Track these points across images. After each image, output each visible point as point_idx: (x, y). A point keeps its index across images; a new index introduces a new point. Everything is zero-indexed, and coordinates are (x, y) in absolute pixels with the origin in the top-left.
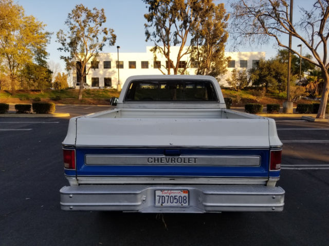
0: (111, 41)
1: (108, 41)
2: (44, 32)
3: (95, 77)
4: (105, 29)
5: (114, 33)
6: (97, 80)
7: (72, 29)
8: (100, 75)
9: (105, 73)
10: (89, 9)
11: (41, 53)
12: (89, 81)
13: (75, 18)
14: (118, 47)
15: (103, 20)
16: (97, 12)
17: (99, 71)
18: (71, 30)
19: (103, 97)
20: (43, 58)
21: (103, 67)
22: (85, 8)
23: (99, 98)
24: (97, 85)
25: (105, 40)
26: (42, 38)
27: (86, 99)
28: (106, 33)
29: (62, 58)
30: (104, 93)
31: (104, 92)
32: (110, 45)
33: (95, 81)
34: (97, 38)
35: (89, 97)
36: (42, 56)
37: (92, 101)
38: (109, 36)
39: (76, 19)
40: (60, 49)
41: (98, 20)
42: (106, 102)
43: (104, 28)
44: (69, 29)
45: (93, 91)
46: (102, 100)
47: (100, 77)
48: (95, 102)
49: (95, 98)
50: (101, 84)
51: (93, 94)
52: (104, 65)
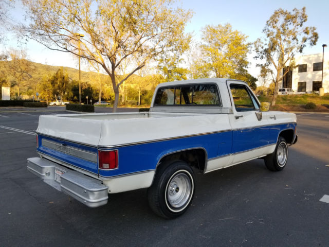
0: (312, 40)
1: (308, 42)
2: (245, 43)
3: (302, 81)
4: (307, 28)
5: (315, 31)
6: (304, 85)
7: (268, 35)
8: (308, 78)
9: (314, 76)
10: (288, 12)
11: (243, 63)
12: (295, 86)
13: (271, 24)
14: (324, 46)
15: (304, 20)
16: (297, 13)
17: (307, 75)
18: (268, 37)
19: (298, 103)
20: (244, 68)
21: (312, 69)
22: (285, 11)
23: (293, 104)
24: (303, 90)
25: (305, 40)
26: (244, 49)
27: (280, 105)
28: (307, 33)
29: (257, 65)
30: (302, 99)
31: (303, 97)
32: (311, 44)
33: (302, 86)
34: (297, 40)
35: (284, 103)
36: (243, 66)
37: (285, 108)
38: (310, 35)
39: (273, 25)
40: (256, 57)
41: (298, 20)
42: (301, 109)
43: (305, 28)
44: (266, 36)
45: (290, 97)
46: (297, 106)
47: (307, 81)
48: (289, 108)
49: (289, 104)
50: (309, 88)
51: (289, 100)
52: (314, 68)
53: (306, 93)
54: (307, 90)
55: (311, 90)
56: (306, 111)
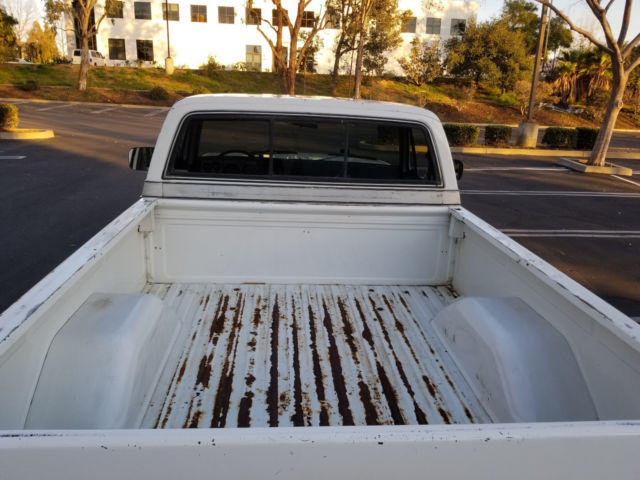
3: (117, 37)
6: (121, 45)
8: (127, 32)
9: (138, 29)
12: (103, 47)
17: (125, 24)
19: (133, 87)
21: (133, 15)
23: (124, 89)
24: (120, 56)
27: (96, 88)
30: (136, 77)
31: (137, 74)
33: (117, 48)
35: (103, 85)
37: (110, 96)
45: (111, 72)
46: (132, 93)
47: (126, 38)
48: (117, 97)
49: (116, 88)
50: (131, 54)
51: (111, 78)
52: (136, 11)
53: (127, 62)
54: (128, 57)
55: (135, 57)
56: (154, 105)
